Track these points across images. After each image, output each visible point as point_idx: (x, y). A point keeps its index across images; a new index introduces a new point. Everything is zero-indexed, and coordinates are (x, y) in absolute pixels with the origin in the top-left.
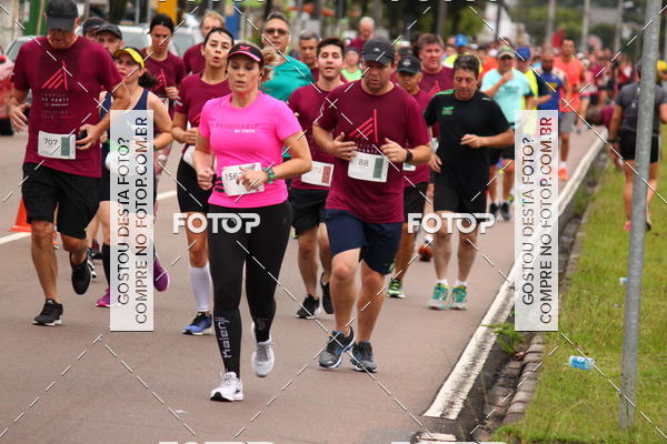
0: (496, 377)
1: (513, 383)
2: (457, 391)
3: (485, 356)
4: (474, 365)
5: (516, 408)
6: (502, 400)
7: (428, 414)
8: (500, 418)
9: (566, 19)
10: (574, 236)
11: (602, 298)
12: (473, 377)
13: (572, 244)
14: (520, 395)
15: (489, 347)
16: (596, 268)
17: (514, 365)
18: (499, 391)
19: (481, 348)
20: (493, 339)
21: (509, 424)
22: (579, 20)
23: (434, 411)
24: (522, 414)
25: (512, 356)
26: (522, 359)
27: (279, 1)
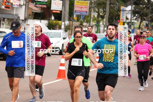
27: (141, 26)
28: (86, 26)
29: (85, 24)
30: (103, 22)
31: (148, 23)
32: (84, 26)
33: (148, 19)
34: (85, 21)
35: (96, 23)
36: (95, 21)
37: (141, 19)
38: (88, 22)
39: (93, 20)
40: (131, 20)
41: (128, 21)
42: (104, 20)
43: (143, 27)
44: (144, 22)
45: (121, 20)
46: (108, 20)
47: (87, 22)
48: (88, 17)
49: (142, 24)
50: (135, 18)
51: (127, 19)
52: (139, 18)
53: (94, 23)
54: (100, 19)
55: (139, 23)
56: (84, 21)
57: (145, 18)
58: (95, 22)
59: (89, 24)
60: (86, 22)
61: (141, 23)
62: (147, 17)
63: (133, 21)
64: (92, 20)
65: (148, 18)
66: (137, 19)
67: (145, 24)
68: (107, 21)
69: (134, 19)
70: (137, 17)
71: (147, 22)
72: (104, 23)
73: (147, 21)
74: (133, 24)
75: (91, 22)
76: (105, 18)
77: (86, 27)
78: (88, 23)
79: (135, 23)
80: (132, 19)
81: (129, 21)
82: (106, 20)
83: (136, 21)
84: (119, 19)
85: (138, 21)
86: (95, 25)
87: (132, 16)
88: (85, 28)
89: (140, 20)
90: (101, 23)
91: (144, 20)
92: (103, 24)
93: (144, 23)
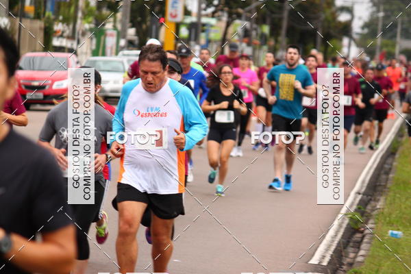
0: (349, 242)
1: (358, 245)
2: (327, 250)
3: (342, 231)
4: (336, 235)
5: (359, 259)
6: (352, 255)
7: (310, 262)
8: (351, 265)
9: (387, 46)
10: (391, 165)
11: (407, 199)
12: (336, 242)
13: (390, 169)
14: (362, 252)
15: (344, 225)
16: (404, 182)
17: (358, 235)
18: (350, 250)
19: (340, 226)
20: (347, 221)
21: (356, 268)
22: (394, 46)
23: (314, 261)
24: (362, 262)
25: (357, 231)
26: (362, 232)
27: (229, 36)
28: (63, 32)
29: (58, 27)
30: (115, 21)
31: (251, 26)
32: (56, 32)
33: (248, 14)
34: (61, 18)
35: (92, 26)
36: (91, 19)
37: (230, 15)
38: (70, 20)
39: (85, 16)
40: (199, 16)
41: (189, 20)
42: (119, 15)
43: (236, 38)
44: (237, 22)
45: (168, 18)
46: (128, 15)
47: (66, 21)
48: (70, 5)
49: (231, 30)
50: (210, 10)
51: (187, 13)
52: (222, 10)
53: (87, 26)
54: (105, 11)
55: (223, 25)
56: (56, 19)
57: (240, 10)
58: (89, 23)
59: (71, 26)
60: (63, 21)
61: (228, 24)
62: (247, 9)
63: (204, 20)
64: (80, 14)
65: (250, 12)
66: (216, 14)
67: (240, 30)
68: (128, 20)
69: (207, 16)
70: (216, 6)
71: (247, 24)
72: (119, 26)
73: (248, 19)
74: (205, 28)
75: (79, 21)
76: (121, 9)
77: (61, 36)
78: (68, 25)
79: (212, 26)
80: (203, 12)
81: (193, 19)
82: (124, 15)
83: (213, 21)
84: (162, 13)
85: (219, 19)
86: (91, 30)
87: (203, 6)
88: (60, 39)
89: (225, 18)
90: (109, 26)
91: (239, 16)
92: (115, 28)
93: (239, 25)
